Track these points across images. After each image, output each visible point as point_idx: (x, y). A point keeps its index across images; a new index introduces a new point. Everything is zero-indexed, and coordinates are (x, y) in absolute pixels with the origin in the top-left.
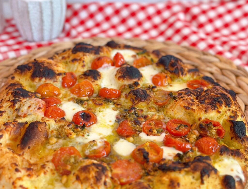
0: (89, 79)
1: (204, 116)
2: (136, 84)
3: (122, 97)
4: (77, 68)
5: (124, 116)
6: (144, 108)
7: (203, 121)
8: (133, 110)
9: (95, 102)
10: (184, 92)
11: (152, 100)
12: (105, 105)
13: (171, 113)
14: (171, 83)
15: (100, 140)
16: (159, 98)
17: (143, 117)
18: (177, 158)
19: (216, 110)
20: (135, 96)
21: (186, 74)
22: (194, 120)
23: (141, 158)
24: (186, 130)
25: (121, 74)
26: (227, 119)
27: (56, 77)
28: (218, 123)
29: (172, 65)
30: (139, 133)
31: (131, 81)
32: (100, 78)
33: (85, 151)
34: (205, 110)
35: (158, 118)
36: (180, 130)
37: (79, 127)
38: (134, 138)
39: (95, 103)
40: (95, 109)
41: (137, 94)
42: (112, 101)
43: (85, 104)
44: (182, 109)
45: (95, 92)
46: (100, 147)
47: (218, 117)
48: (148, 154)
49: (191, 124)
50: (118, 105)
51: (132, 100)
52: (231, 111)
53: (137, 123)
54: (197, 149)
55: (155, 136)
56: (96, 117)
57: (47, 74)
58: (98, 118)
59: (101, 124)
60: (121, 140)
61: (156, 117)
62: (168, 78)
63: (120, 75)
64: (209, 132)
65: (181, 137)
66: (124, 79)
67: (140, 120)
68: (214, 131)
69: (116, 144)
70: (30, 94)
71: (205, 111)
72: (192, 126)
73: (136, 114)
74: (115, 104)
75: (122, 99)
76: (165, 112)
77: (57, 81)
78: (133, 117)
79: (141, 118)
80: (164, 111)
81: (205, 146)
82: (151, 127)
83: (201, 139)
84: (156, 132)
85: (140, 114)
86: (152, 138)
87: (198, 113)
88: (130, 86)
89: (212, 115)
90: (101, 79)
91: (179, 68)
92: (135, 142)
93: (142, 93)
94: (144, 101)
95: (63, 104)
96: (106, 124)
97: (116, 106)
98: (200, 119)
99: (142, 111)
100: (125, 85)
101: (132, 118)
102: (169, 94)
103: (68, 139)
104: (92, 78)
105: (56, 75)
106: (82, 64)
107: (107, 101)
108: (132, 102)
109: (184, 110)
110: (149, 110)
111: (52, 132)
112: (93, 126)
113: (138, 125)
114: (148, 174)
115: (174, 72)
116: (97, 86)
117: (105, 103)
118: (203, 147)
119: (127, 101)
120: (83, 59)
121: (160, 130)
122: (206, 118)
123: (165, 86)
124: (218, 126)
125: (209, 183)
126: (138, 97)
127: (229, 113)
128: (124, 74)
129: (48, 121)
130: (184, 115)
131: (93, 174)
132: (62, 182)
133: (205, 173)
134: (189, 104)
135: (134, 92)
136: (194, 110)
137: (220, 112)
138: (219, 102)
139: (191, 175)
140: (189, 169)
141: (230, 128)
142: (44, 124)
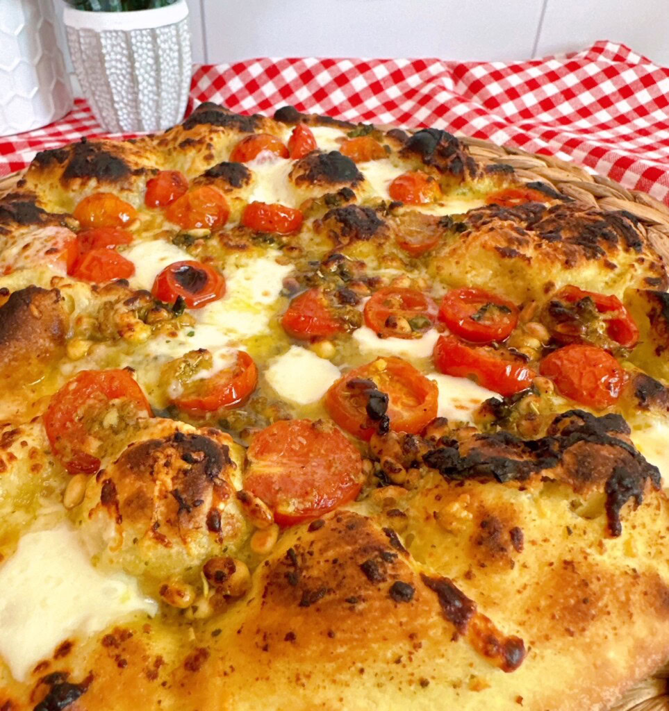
0: (217, 185)
1: (561, 279)
2: (346, 195)
3: (305, 229)
4: (193, 162)
5: (308, 279)
6: (367, 257)
7: (561, 294)
8: (334, 261)
9: (225, 240)
10: (488, 212)
11: (392, 237)
12: (254, 248)
13: (451, 269)
14: (441, 199)
15: (224, 351)
16: (411, 233)
17: (364, 282)
18: (489, 418)
19: (599, 259)
20: (342, 225)
21: (482, 175)
22: (528, 290)
23: (360, 416)
24: (506, 321)
25: (305, 170)
26: (636, 287)
27: (127, 179)
28: (612, 298)
29: (443, 154)
30: (353, 330)
31: (331, 188)
32: (247, 183)
33: (168, 384)
34: (563, 258)
35: (410, 286)
36: (488, 323)
37: (165, 307)
38: (335, 345)
39: (225, 244)
40: (224, 260)
41: (349, 217)
42: (275, 239)
43: (197, 246)
44: (491, 257)
45: (231, 217)
46: (221, 373)
47: (607, 283)
48: (384, 400)
49: (517, 303)
50: (292, 249)
51: (332, 234)
52: (646, 264)
53: (345, 297)
54: (551, 386)
55: (404, 338)
56: (224, 281)
57: (104, 168)
58: (231, 285)
59: (237, 302)
60: (295, 350)
61: (406, 283)
62: (434, 183)
63: (301, 172)
64: (587, 327)
65: (491, 345)
66: (312, 183)
67: (356, 290)
68: (601, 327)
69: (275, 362)
70: (44, 217)
71: (567, 262)
72: (523, 311)
73: (342, 274)
74: (285, 248)
75: (306, 236)
76: (433, 269)
77: (129, 190)
78: (334, 282)
79: (359, 285)
80: (427, 266)
82: (390, 311)
83: (561, 353)
84: (407, 328)
85: (356, 273)
86: (394, 346)
87: (540, 269)
88: (328, 200)
89: (589, 276)
90: (251, 186)
91: (463, 159)
92: (338, 358)
93: (361, 216)
94: (368, 239)
95: (135, 246)
96: (252, 302)
97: (287, 253)
98: (548, 287)
99: (362, 265)
100: (314, 200)
101: (333, 286)
102: (440, 222)
103: (123, 345)
104: (224, 180)
105: (129, 174)
106: (205, 152)
107: (261, 239)
108: (334, 243)
109: (493, 261)
110: (383, 265)
111: (79, 320)
112: (210, 307)
113: (349, 303)
114: (384, 478)
115: (451, 170)
116: (237, 202)
117: (254, 244)
119: (318, 239)
120: (207, 140)
121: (421, 322)
122: (569, 286)
123: (424, 205)
124: (613, 308)
125: (634, 527)
126: (351, 229)
127: (640, 272)
128: (311, 171)
129: (69, 286)
130: (495, 275)
131: (166, 480)
132: (62, 501)
133: (628, 489)
134: (510, 241)
135: (339, 215)
136: (529, 259)
137: (611, 267)
138: (606, 237)
139: (567, 496)
140: (559, 470)
141: (648, 320)
142: (53, 295)
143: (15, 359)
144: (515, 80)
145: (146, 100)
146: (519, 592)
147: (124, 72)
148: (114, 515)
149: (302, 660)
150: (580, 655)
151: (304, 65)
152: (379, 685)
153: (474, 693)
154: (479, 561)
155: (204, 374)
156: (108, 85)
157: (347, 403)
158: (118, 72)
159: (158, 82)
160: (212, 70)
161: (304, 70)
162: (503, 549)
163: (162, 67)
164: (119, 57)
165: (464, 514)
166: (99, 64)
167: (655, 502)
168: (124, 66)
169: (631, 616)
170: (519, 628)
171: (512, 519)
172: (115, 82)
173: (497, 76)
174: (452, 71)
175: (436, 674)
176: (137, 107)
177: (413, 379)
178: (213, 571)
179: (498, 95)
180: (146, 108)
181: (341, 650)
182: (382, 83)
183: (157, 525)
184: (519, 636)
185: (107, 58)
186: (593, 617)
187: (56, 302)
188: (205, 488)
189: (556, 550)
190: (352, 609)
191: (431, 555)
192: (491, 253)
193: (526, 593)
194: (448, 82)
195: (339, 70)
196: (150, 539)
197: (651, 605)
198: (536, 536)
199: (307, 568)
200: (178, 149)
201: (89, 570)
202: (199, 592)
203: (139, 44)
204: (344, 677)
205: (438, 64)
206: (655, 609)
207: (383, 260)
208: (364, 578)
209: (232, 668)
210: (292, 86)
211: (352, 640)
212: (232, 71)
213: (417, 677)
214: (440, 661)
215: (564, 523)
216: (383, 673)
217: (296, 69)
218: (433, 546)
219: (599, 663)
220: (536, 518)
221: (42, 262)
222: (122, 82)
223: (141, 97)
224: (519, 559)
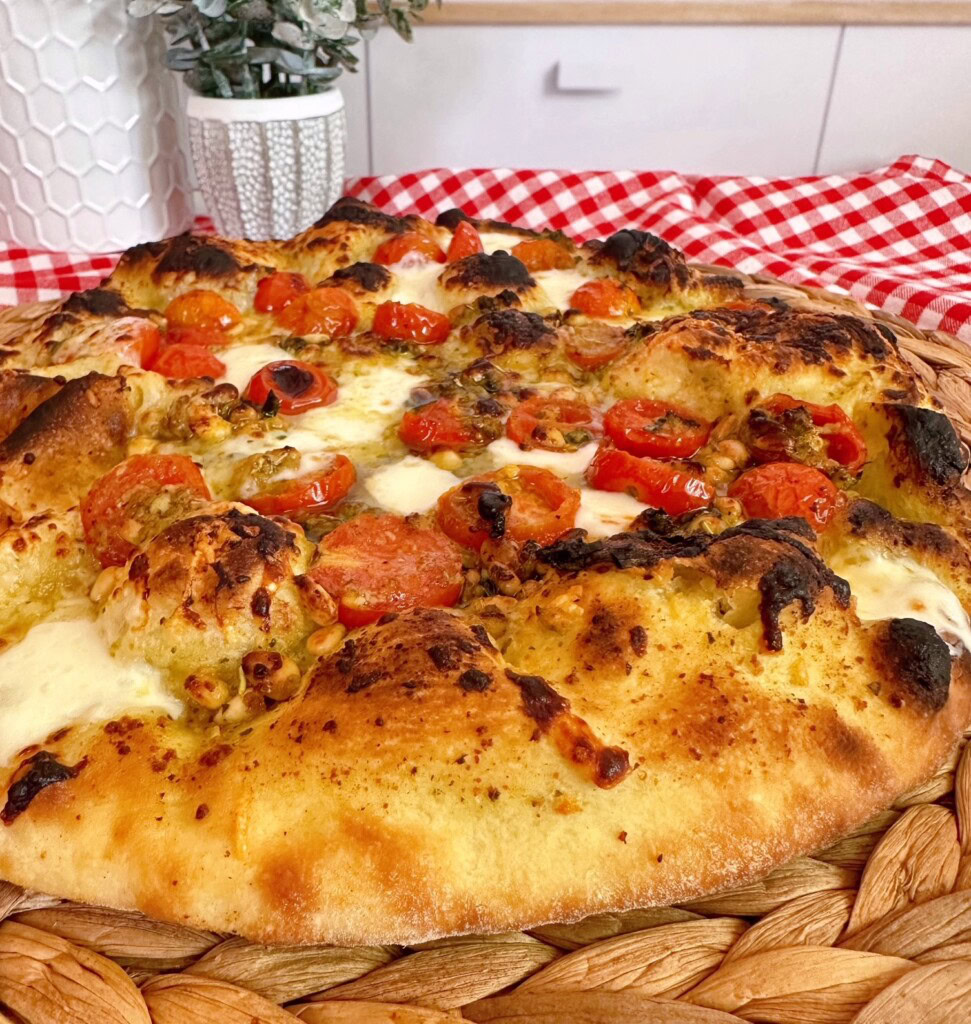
0: (348, 289)
1: (769, 386)
2: (507, 298)
4: (322, 264)
5: (443, 389)
6: (524, 368)
7: (768, 404)
8: (481, 370)
9: (346, 346)
11: (561, 347)
12: (381, 356)
13: (628, 378)
14: (638, 313)
15: (319, 455)
16: (588, 345)
17: (514, 393)
18: (643, 529)
19: (822, 365)
20: (496, 331)
21: (695, 285)
22: (726, 401)
23: (472, 520)
24: (690, 434)
25: (460, 271)
26: (871, 400)
27: (233, 275)
28: (835, 409)
29: (646, 259)
30: (488, 442)
31: (490, 291)
32: (385, 287)
33: (241, 482)
34: (772, 361)
35: (574, 399)
36: (665, 435)
37: (254, 406)
38: (462, 457)
39: (344, 350)
40: (340, 366)
41: (506, 321)
44: (678, 360)
46: (310, 475)
47: (831, 394)
49: (710, 420)
50: (430, 358)
51: (483, 341)
52: (888, 374)
53: (485, 407)
54: (736, 506)
56: (335, 388)
57: (205, 261)
58: (343, 392)
60: (410, 460)
61: (569, 396)
62: (629, 292)
63: (454, 273)
64: (796, 442)
66: (466, 285)
67: (502, 401)
68: (816, 442)
69: (382, 471)
71: (777, 366)
72: (717, 428)
73: (488, 384)
74: (421, 359)
75: (450, 346)
76: (606, 380)
77: (235, 288)
78: (475, 392)
79: (507, 396)
80: (600, 379)
81: (778, 492)
82: (541, 422)
83: (758, 470)
84: (560, 440)
85: (506, 385)
87: (742, 375)
88: (482, 303)
89: (808, 384)
90: (388, 289)
91: (672, 266)
92: (464, 471)
93: (521, 320)
94: (527, 348)
95: (232, 348)
96: (367, 410)
98: (751, 396)
99: (516, 376)
100: (465, 306)
101: (472, 396)
102: (628, 333)
103: (195, 445)
104: (356, 282)
105: (237, 271)
106: (338, 253)
108: (484, 352)
109: (682, 365)
110: (544, 377)
111: (146, 416)
112: (311, 413)
113: (491, 413)
114: (492, 588)
115: (653, 278)
116: (369, 306)
117: (382, 352)
118: (770, 499)
119: (465, 349)
120: (342, 239)
121: (580, 436)
122: (779, 394)
123: (615, 318)
124: (833, 420)
125: (804, 646)
126: (506, 333)
127: (879, 382)
128: (467, 271)
129: (138, 375)
130: (685, 385)
131: (207, 551)
132: (89, 595)
133: (789, 588)
134: (704, 340)
135: (494, 319)
136: (728, 362)
137: (839, 374)
138: (835, 340)
139: (710, 596)
140: (700, 560)
141: (886, 442)
142: (117, 382)
143: (62, 452)
144: (779, 200)
145: (281, 209)
146: (633, 701)
147: (255, 173)
148: (142, 590)
149: (341, 753)
150: (708, 786)
151: (493, 177)
152: (435, 792)
153: (560, 818)
154: (585, 663)
155: (287, 474)
156: (234, 189)
157: (459, 509)
158: (248, 173)
159: (298, 188)
160: (375, 183)
161: (493, 183)
162: (617, 650)
163: (304, 168)
164: (250, 154)
165: (574, 607)
166: (225, 163)
167: (841, 624)
168: (256, 165)
169: (789, 752)
170: (625, 740)
171: (634, 617)
172: (244, 186)
173: (754, 193)
174: (693, 188)
175: (508, 782)
176: (269, 219)
177: (550, 486)
178: (253, 664)
179: (754, 218)
180: (281, 221)
181: (389, 743)
182: (596, 200)
183: (190, 601)
184: (624, 747)
185: (236, 155)
186: (731, 742)
187: (120, 390)
188: (255, 564)
189: (693, 660)
190: (409, 695)
191: (527, 657)
192: (679, 355)
193: (644, 705)
194: (686, 201)
195: (539, 183)
196: (179, 617)
197: (820, 745)
198: (666, 640)
199: (365, 657)
200: (306, 249)
201: (105, 659)
202: (233, 692)
203: (276, 139)
204: (390, 777)
205: (673, 179)
206: (826, 750)
207: (544, 372)
208: (430, 664)
209: (256, 764)
210: (477, 203)
211: (404, 731)
212: (399, 184)
213: (484, 784)
214: (517, 766)
215: (705, 630)
216: (442, 777)
217: (483, 182)
218: (532, 648)
219: (737, 803)
220: (667, 618)
221: (111, 349)
222: (253, 186)
223: (275, 205)
224: (639, 665)
